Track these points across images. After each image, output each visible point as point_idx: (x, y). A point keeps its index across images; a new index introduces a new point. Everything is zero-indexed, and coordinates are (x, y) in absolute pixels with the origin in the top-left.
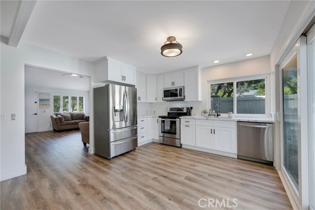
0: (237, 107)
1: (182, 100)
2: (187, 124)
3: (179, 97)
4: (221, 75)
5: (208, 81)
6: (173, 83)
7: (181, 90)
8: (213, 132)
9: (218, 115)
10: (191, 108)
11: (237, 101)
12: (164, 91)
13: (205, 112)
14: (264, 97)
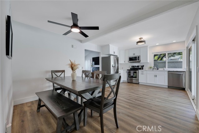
0: (168, 65)
1: (139, 62)
2: (142, 73)
3: (137, 61)
4: (159, 50)
5: (152, 53)
6: (134, 54)
7: (138, 57)
8: (156, 76)
9: (158, 69)
10: (143, 66)
11: (168, 62)
12: (129, 58)
13: (151, 68)
14: (182, 60)
